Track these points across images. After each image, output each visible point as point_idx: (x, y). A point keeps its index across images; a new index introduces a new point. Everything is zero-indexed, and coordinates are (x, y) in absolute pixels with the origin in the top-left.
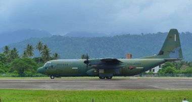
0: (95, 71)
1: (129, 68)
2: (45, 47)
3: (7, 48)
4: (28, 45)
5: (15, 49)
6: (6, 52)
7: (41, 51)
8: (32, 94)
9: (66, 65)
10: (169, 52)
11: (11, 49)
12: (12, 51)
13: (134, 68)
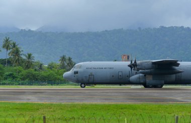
2: (14, 46)
7: (9, 51)
8: (16, 108)
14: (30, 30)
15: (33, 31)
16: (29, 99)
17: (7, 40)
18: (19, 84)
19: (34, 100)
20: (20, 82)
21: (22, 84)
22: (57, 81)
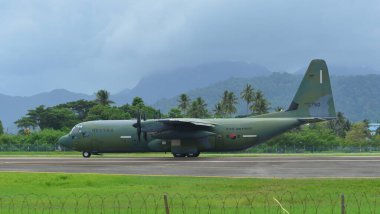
0: (164, 143)
1: (228, 136)
2: (259, 96)
3: (184, 98)
4: (226, 92)
5: (199, 100)
6: (184, 106)
9: (109, 130)
10: (309, 104)
11: (193, 99)
12: (194, 104)
13: (239, 136)
14: (285, 74)
15: (290, 75)
16: (255, 173)
17: (248, 89)
18: (265, 152)
19: (262, 173)
20: (267, 148)
21: (270, 151)
22: (320, 147)
